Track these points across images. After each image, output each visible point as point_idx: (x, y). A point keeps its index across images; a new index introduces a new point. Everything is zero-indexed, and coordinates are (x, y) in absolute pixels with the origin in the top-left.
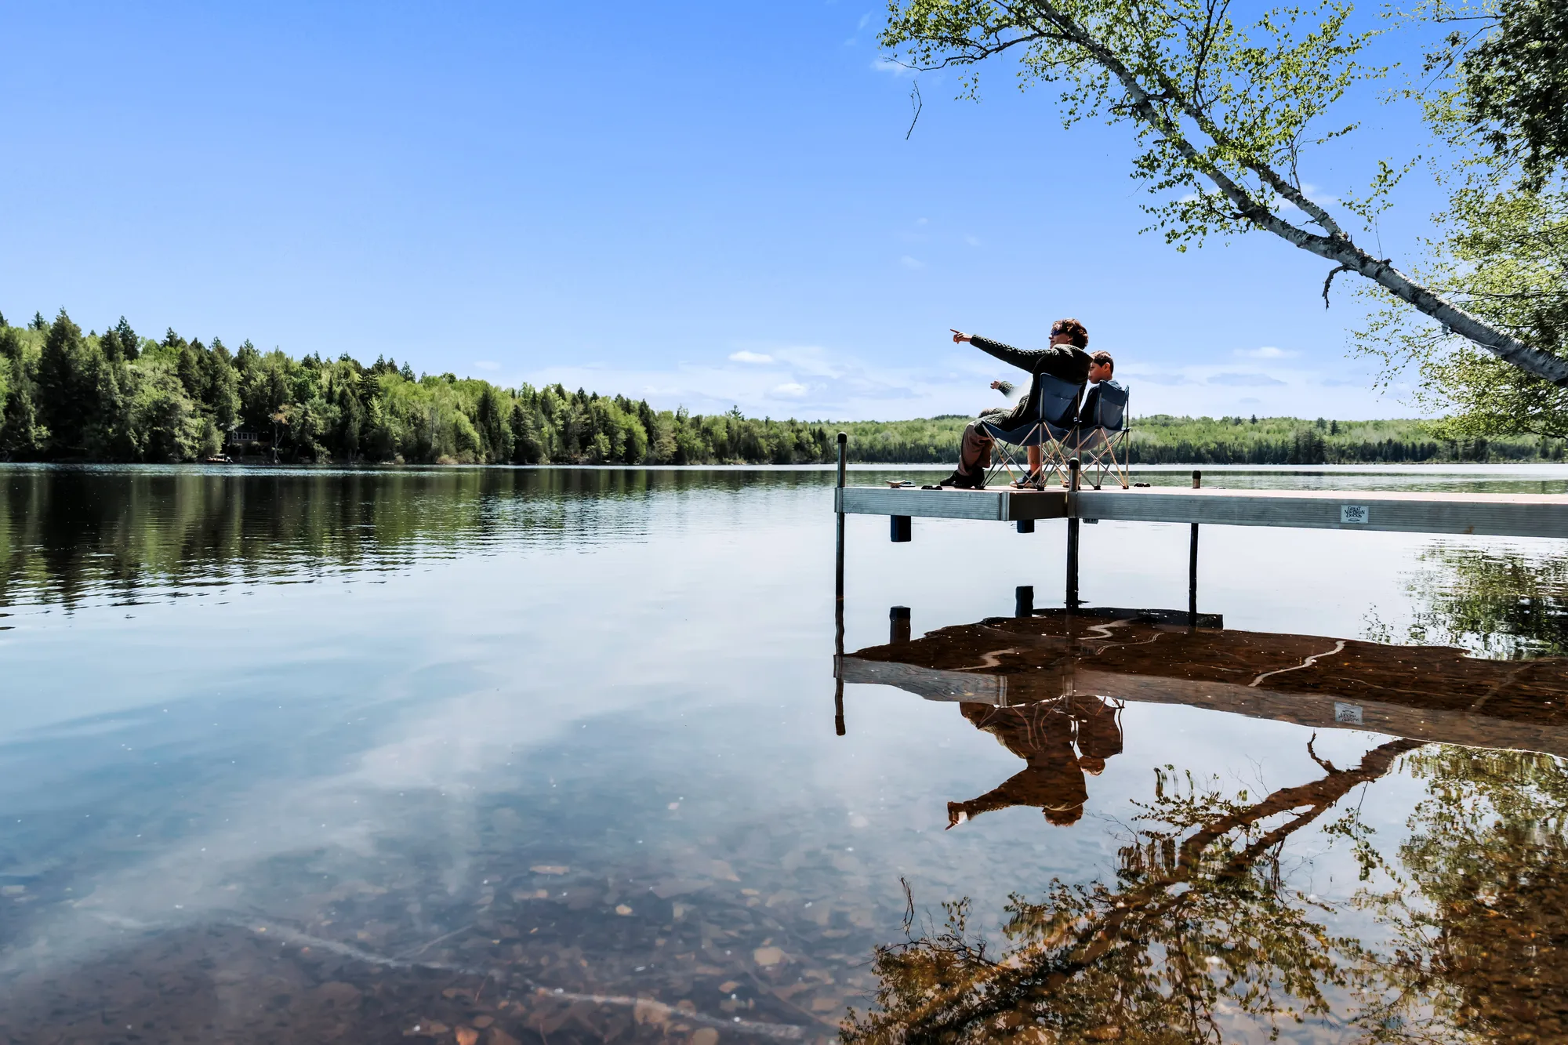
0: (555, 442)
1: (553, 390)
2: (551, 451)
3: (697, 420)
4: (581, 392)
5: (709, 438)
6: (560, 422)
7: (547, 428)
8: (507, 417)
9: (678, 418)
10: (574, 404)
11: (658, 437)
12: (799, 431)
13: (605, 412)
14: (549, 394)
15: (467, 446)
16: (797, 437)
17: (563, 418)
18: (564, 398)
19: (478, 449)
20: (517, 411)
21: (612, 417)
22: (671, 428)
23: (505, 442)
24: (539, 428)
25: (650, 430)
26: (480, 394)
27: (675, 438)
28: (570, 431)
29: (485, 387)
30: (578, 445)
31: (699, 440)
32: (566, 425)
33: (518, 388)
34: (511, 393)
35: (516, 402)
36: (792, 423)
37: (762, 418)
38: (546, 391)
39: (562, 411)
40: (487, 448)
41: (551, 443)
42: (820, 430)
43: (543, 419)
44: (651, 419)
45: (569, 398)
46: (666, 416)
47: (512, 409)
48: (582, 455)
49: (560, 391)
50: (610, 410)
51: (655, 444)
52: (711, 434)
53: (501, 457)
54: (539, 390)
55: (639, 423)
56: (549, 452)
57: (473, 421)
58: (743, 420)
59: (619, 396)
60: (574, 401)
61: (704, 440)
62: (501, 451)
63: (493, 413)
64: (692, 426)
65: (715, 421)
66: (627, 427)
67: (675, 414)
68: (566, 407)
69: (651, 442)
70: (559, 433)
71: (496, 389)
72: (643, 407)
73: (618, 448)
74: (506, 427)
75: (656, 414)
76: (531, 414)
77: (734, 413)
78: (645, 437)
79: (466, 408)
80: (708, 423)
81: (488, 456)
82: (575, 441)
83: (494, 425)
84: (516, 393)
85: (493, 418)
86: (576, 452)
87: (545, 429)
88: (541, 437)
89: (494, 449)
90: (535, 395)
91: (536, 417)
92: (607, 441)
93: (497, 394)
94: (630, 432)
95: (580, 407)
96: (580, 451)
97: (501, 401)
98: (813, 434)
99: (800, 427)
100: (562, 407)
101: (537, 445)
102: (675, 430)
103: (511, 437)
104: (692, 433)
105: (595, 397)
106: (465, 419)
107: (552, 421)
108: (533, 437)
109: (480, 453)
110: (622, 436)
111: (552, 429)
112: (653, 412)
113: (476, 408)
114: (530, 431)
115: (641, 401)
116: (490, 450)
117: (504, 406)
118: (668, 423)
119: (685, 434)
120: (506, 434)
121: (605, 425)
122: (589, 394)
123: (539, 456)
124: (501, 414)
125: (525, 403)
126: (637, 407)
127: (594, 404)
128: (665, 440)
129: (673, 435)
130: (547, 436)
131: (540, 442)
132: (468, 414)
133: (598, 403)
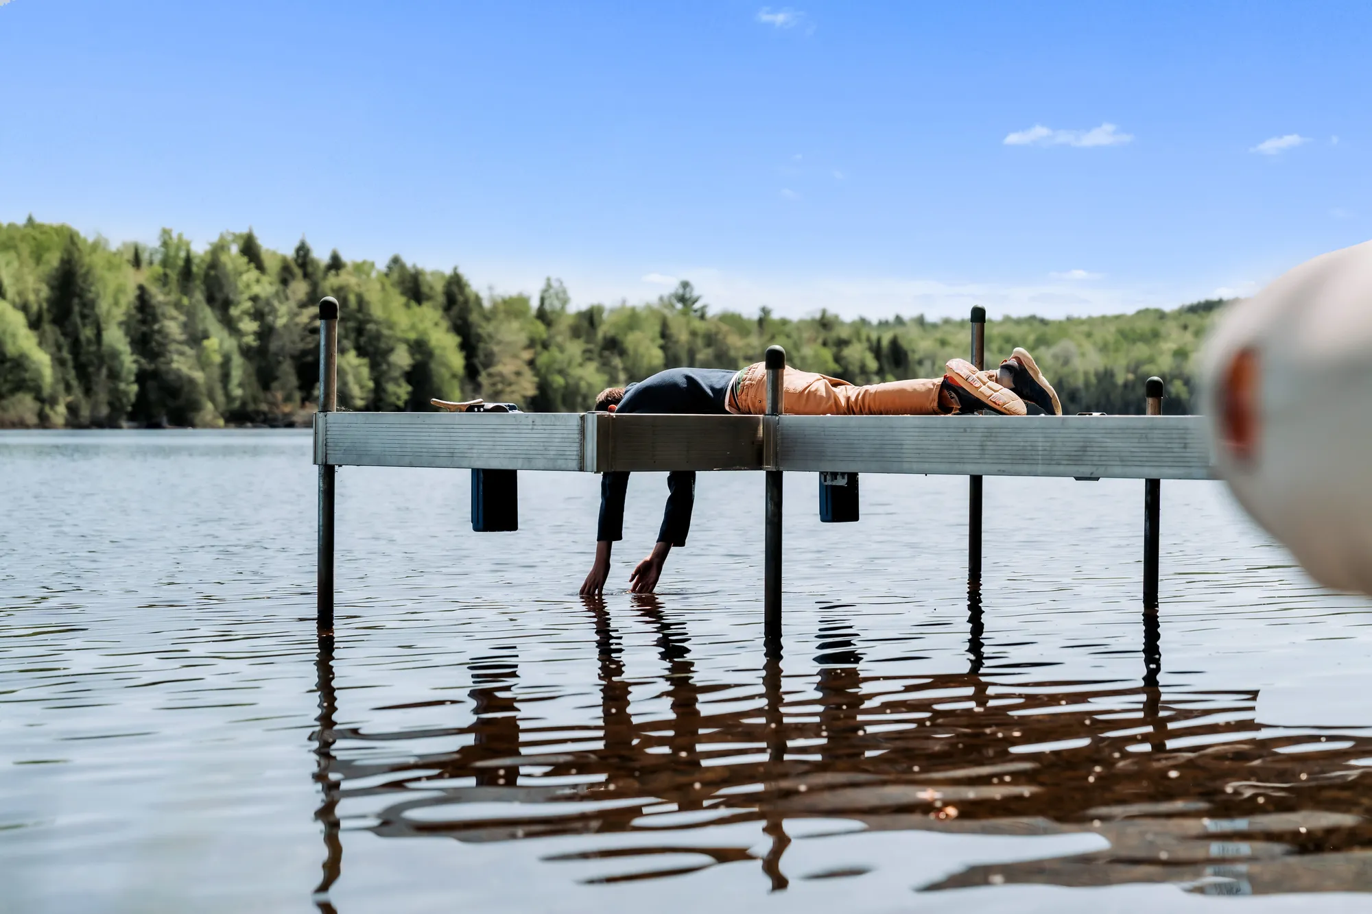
0: (237, 374)
1: (234, 249)
2: (227, 394)
3: (590, 318)
4: (303, 252)
5: (617, 361)
6: (249, 326)
7: (218, 342)
8: (119, 314)
9: (542, 315)
10: (284, 282)
11: (489, 361)
12: (842, 343)
13: (361, 301)
14: (224, 258)
15: (20, 386)
16: (837, 359)
17: (258, 315)
18: (260, 267)
19: (47, 391)
20: (143, 302)
21: (377, 312)
22: (523, 338)
23: (114, 375)
24: (196, 339)
25: (469, 343)
26: (54, 259)
27: (531, 363)
28: (274, 346)
29: (71, 239)
30: (293, 381)
31: (591, 367)
32: (265, 333)
33: (150, 241)
34: (129, 255)
35: (142, 277)
36: (825, 323)
37: (751, 313)
38: (218, 249)
39: (255, 299)
40: (68, 388)
41: (225, 377)
42: (894, 343)
43: (208, 318)
44: (474, 317)
45: (272, 265)
46: (513, 308)
47: (131, 295)
48: (303, 405)
49: (250, 249)
50: (374, 296)
51: (483, 378)
52: (622, 353)
53: (104, 411)
54: (200, 248)
55: (445, 324)
56: (220, 398)
57: (35, 324)
58: (702, 317)
59: (396, 260)
60: (286, 275)
61: (605, 365)
62: (103, 396)
63: (84, 305)
64: (576, 332)
65: (633, 320)
66: (412, 336)
67: (535, 304)
68: (265, 287)
69: (472, 372)
70: (246, 352)
71: (95, 247)
72: (455, 284)
73: (391, 387)
74: (116, 338)
75: (487, 304)
76: (178, 305)
77: (682, 299)
78: (457, 361)
79: (20, 294)
80: (615, 325)
81: (72, 409)
82: (288, 374)
83: (87, 333)
84: (145, 257)
85: (84, 317)
86: (288, 399)
87: (212, 343)
88: (203, 363)
89: (88, 391)
90: (188, 260)
91: (191, 314)
92: (365, 372)
93: (97, 261)
94: (419, 347)
95: (300, 288)
96: (298, 396)
97: (109, 276)
98: (877, 351)
99: (844, 334)
100: (256, 289)
101: (191, 381)
102: (531, 344)
103: (129, 362)
104: (575, 349)
105: (336, 264)
106: (17, 320)
107: (230, 325)
108: (182, 363)
109: (53, 401)
110: (402, 358)
111: (231, 344)
112: (478, 300)
113: (45, 292)
114: (173, 347)
115: (448, 271)
116: (78, 394)
117: (111, 287)
118: (515, 325)
119: (554, 352)
120: (115, 355)
121: (360, 331)
122: (321, 255)
123: (195, 406)
124: (103, 306)
125: (164, 280)
126: (439, 287)
127: (333, 280)
128: (506, 367)
129: (527, 355)
130: (217, 359)
131: (199, 376)
132: (25, 308)
133: (345, 278)
